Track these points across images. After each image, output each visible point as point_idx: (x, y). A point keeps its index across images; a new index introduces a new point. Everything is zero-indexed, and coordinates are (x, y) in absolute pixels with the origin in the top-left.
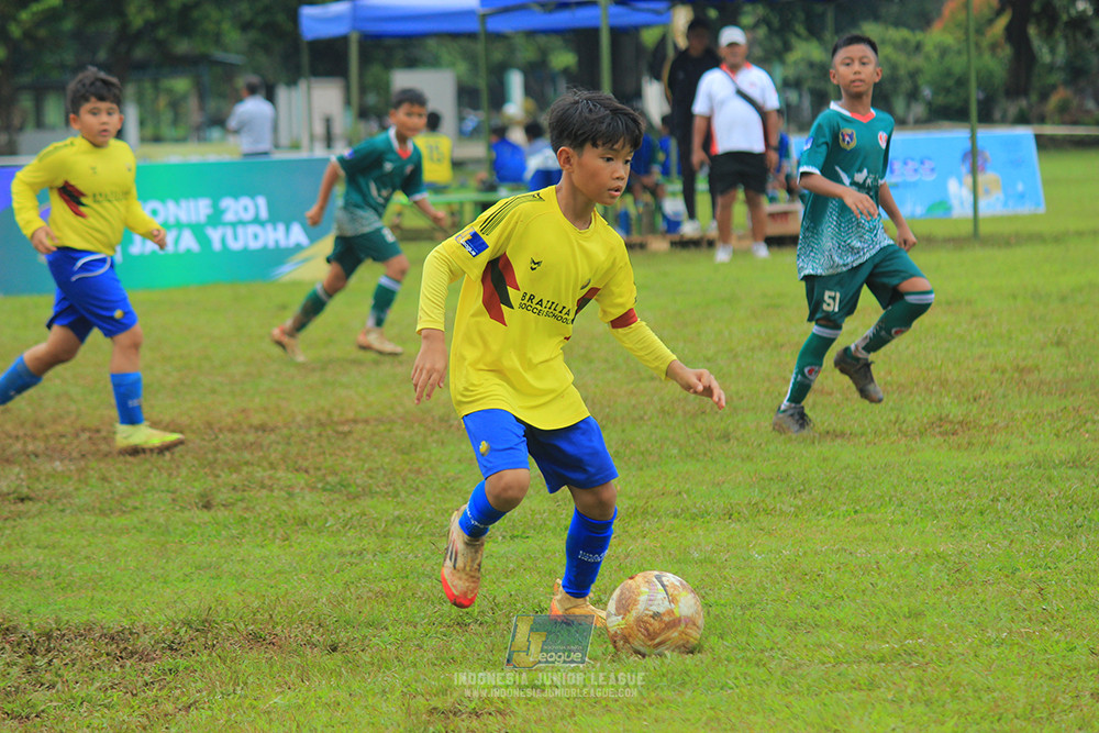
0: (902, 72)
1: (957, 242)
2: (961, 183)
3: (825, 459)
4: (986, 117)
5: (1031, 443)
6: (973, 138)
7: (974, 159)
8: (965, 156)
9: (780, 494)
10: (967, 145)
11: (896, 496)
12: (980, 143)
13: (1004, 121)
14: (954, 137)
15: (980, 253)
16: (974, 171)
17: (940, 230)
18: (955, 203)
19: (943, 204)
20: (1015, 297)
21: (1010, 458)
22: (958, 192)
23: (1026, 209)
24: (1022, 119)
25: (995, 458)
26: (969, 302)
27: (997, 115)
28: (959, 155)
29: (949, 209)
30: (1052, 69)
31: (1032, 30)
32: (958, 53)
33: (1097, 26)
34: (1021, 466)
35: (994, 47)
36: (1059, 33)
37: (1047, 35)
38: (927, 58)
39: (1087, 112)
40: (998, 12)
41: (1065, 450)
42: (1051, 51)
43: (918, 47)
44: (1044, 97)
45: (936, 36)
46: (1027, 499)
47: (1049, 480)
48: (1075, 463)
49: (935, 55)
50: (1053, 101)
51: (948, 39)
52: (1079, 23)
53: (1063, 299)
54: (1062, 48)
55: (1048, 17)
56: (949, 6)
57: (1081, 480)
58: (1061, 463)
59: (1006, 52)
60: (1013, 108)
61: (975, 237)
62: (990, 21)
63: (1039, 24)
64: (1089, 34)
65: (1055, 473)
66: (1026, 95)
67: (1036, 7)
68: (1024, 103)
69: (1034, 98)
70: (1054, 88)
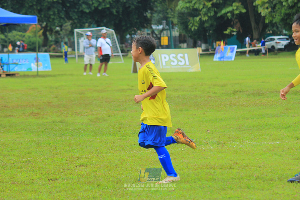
1: (34, 76)
2: (34, 64)
4: (39, 51)
5: (52, 118)
6: (37, 55)
7: (37, 60)
8: (35, 59)
10: (36, 56)
11: (25, 129)
12: (39, 56)
13: (42, 52)
14: (33, 55)
16: (37, 62)
17: (30, 74)
18: (33, 68)
19: (30, 69)
20: (46, 88)
21: (48, 121)
22: (34, 66)
23: (47, 70)
24: (46, 51)
25: (44, 121)
26: (37, 89)
27: (40, 50)
30: (51, 41)
31: (48, 33)
32: (33, 37)
33: (61, 33)
34: (50, 122)
35: (40, 36)
36: (53, 34)
37: (51, 34)
38: (26, 38)
39: (59, 50)
40: (41, 30)
41: (59, 119)
42: (52, 37)
43: (24, 36)
44: (50, 47)
45: (28, 34)
46: (52, 129)
47: (56, 125)
48: (61, 122)
49: (28, 38)
50: (52, 48)
51: (30, 35)
52: (57, 32)
53: (56, 88)
54: (54, 37)
55: (51, 31)
56: (30, 28)
57: (63, 125)
58: (58, 122)
59: (42, 37)
60: (44, 49)
61: (37, 75)
62: (39, 31)
63: (49, 32)
64: (59, 34)
65: (57, 124)
66: (46, 46)
67: (49, 28)
68: (46, 48)
69: (48, 47)
70: (52, 45)
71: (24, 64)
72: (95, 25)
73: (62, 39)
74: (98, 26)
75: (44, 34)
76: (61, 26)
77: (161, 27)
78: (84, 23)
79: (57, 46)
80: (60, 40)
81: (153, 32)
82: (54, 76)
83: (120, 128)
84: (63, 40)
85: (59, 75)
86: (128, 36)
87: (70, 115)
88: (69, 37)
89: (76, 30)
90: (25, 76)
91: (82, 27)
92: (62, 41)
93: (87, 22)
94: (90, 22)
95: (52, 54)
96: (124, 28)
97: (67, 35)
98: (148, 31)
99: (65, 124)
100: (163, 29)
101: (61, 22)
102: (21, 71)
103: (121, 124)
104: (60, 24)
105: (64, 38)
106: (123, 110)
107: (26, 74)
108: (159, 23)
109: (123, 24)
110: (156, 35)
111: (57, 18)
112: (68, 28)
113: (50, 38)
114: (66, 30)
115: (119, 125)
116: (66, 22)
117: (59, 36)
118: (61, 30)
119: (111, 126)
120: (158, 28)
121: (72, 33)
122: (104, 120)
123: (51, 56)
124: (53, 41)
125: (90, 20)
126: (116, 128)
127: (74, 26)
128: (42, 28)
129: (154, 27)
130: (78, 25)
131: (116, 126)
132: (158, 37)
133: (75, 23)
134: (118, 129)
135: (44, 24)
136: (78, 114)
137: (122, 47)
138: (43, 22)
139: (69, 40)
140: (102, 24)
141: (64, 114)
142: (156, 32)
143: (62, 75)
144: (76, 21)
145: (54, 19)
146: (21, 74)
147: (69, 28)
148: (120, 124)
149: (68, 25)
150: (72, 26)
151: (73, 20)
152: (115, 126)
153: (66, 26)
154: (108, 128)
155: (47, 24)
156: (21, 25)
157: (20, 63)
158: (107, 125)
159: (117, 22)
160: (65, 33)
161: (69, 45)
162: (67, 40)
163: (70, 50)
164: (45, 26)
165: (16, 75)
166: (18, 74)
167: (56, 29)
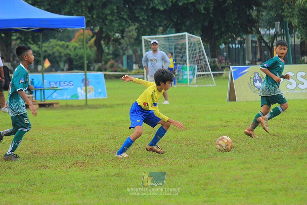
0: (62, 54)
1: (80, 107)
2: (82, 89)
3: (41, 174)
4: (89, 69)
5: (105, 169)
7: (86, 82)
8: (83, 80)
9: (27, 185)
10: (84, 77)
11: (64, 186)
13: (93, 70)
14: (79, 75)
15: (88, 110)
16: (86, 85)
17: (75, 103)
18: (80, 95)
19: (76, 96)
20: (99, 124)
21: (99, 173)
22: (81, 91)
23: (101, 97)
24: (100, 70)
25: (94, 174)
26: (85, 126)
27: (92, 68)
28: (81, 80)
29: (78, 97)
30: (108, 54)
31: (102, 42)
32: (80, 49)
33: (122, 41)
34: (102, 176)
35: (91, 47)
36: (110, 43)
37: (107, 44)
38: (70, 50)
39: (119, 67)
40: (92, 37)
41: (115, 171)
42: (108, 49)
43: (67, 47)
44: (106, 63)
45: (73, 43)
46: (104, 186)
47: (111, 180)
48: (118, 175)
49: (73, 49)
50: (109, 64)
51: (77, 45)
52: (116, 40)
53: (113, 125)
54: (111, 48)
55: (108, 38)
56: (77, 34)
57: (120, 181)
58: (114, 175)
59: (95, 49)
60: (97, 66)
61: (86, 105)
62: (90, 40)
63: (104, 41)
64: (120, 44)
65: (112, 178)
66: (101, 62)
67: (104, 35)
68: (100, 64)
69: (103, 63)
70: (109, 60)
71: (67, 89)
72: (174, 30)
73: (124, 51)
74: (178, 31)
75: (97, 43)
76: (122, 32)
77: (272, 31)
78: (157, 27)
79: (117, 61)
80: (121, 51)
81: (261, 39)
82: (111, 106)
83: (206, 184)
84: (126, 52)
85: (118, 105)
86: (223, 46)
87: (131, 166)
88: (135, 47)
89: (144, 38)
90: (68, 107)
91: (153, 32)
92: (124, 54)
93: (161, 26)
94: (165, 25)
95: (107, 73)
96: (216, 34)
97: (132, 45)
98: (254, 37)
99: (124, 178)
100: (276, 35)
101: (122, 26)
102: (62, 99)
103: (209, 179)
104: (121, 28)
105: (126, 49)
106: (211, 157)
107: (70, 103)
108: (270, 25)
109: (216, 27)
110: (266, 43)
111: (116, 20)
112: (133, 35)
113: (106, 50)
114: (130, 37)
115: (205, 181)
116: (130, 25)
117: (119, 47)
118: (123, 37)
119: (192, 181)
120: (268, 32)
121: (138, 41)
122: (183, 173)
123: (107, 77)
124: (111, 54)
125: (165, 22)
126: (201, 184)
127: (142, 32)
128: (94, 34)
129: (262, 31)
130: (148, 30)
131: (201, 182)
132: (269, 47)
133: (142, 26)
134: (203, 186)
135: (97, 29)
136: (143, 163)
137: (214, 62)
138: (95, 26)
139: (135, 51)
140: (184, 28)
141: (123, 164)
142: (266, 39)
144: (144, 23)
145: (111, 21)
146: (62, 103)
147: (135, 34)
148: (206, 179)
149: (132, 29)
150: (139, 30)
151: (140, 22)
152: (198, 181)
153: (130, 31)
154: (188, 184)
155: (101, 29)
156: (62, 31)
157: (61, 88)
158: (187, 180)
159: (206, 24)
160: (128, 43)
161: (134, 60)
162: (130, 52)
163: (135, 67)
164: (98, 32)
165: (55, 105)
166: (57, 103)
167: (115, 37)
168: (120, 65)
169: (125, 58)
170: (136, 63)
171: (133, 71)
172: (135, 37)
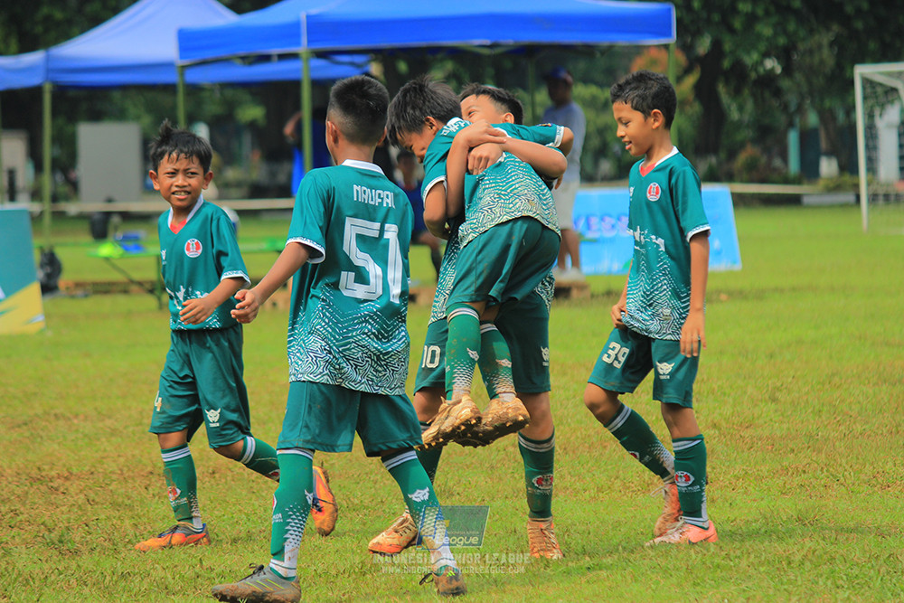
31: (722, 89)
33: (785, 84)
37: (737, 92)
39: (775, 170)
40: (687, 72)
42: (741, 109)
44: (732, 155)
50: (742, 158)
54: (750, 106)
55: (738, 75)
59: (697, 108)
62: (680, 79)
63: (727, 83)
64: (778, 93)
66: (715, 151)
67: (726, 64)
68: (713, 160)
69: (723, 155)
70: (742, 145)
71: (612, 240)
73: (790, 115)
75: (705, 92)
76: (785, 55)
79: (767, 149)
80: (782, 119)
84: (797, 120)
88: (827, 103)
89: (860, 70)
92: (791, 125)
95: (741, 188)
97: (816, 95)
101: (786, 33)
102: (598, 275)
104: (782, 41)
105: (799, 110)
111: (767, 14)
112: (822, 62)
113: (733, 112)
114: (813, 72)
116: (813, 31)
117: (775, 103)
118: (788, 70)
121: (842, 85)
123: (740, 201)
124: (748, 126)
127: (853, 52)
128: (693, 61)
133: (853, 36)
135: (704, 46)
138: (697, 33)
139: (827, 117)
143: (794, 289)
146: (598, 287)
147: (827, 57)
149: (820, 45)
151: (845, 20)
153: (811, 52)
155: (717, 44)
157: (590, 235)
160: (805, 89)
161: (824, 144)
162: (812, 119)
163: (828, 167)
164: (707, 56)
165: (574, 293)
166: (582, 287)
167: (761, 70)
168: (777, 162)
169: (793, 138)
170: (829, 154)
171: (821, 184)
172: (828, 70)
